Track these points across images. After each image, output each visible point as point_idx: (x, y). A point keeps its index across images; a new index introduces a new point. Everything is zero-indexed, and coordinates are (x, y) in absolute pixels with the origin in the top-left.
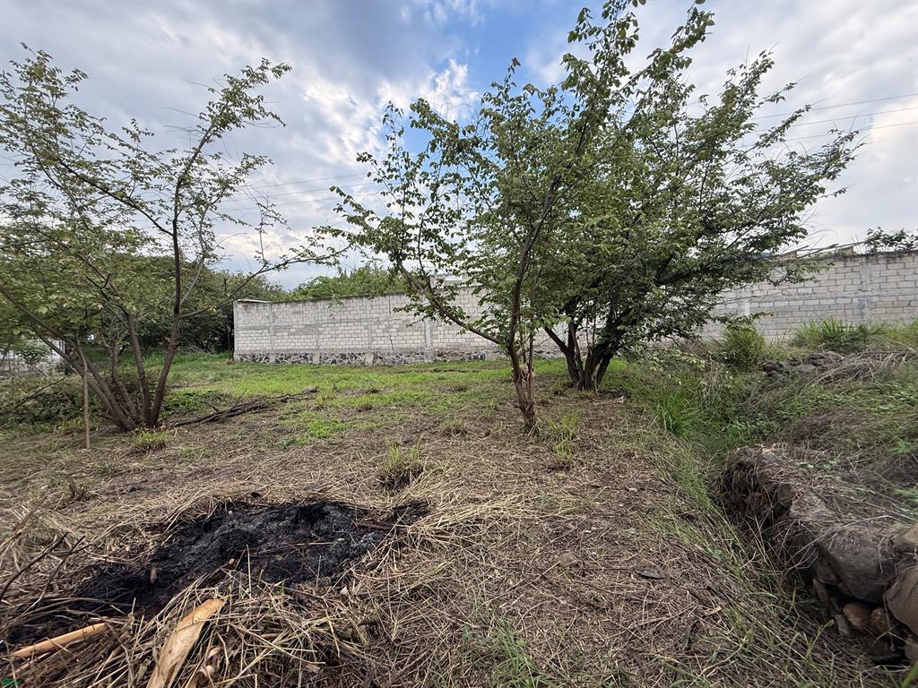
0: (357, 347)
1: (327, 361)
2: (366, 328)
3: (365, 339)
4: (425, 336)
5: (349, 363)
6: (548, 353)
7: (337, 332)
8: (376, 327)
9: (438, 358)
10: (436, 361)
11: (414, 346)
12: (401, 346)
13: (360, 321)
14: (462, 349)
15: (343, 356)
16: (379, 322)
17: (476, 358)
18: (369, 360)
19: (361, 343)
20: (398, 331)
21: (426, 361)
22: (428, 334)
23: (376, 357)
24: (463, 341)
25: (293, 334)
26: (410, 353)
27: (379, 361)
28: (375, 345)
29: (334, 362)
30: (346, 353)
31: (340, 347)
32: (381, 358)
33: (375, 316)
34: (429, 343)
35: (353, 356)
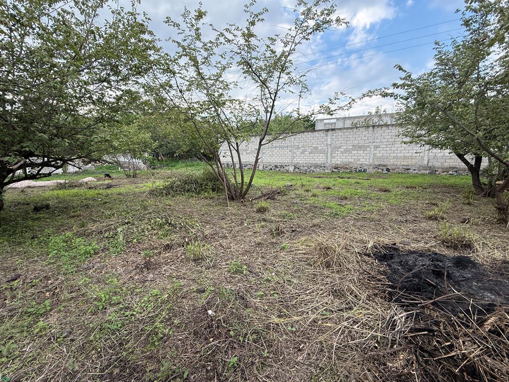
0: (285, 161)
1: (267, 169)
2: (291, 151)
3: (289, 157)
4: (327, 157)
5: (279, 170)
6: (414, 170)
7: (273, 153)
8: (296, 151)
9: (334, 170)
10: (333, 171)
11: (319, 162)
12: (311, 162)
13: (287, 147)
14: (351, 165)
15: (276, 166)
16: (298, 148)
17: (360, 171)
18: (291, 169)
19: (287, 159)
20: (310, 153)
21: (327, 171)
22: (329, 156)
23: (295, 168)
24: (353, 160)
25: (249, 153)
26: (316, 166)
27: (297, 170)
28: (295, 161)
29: (271, 169)
30: (278, 164)
31: (274, 161)
32: (298, 168)
33: (296, 144)
34: (329, 161)
35: (281, 166)
